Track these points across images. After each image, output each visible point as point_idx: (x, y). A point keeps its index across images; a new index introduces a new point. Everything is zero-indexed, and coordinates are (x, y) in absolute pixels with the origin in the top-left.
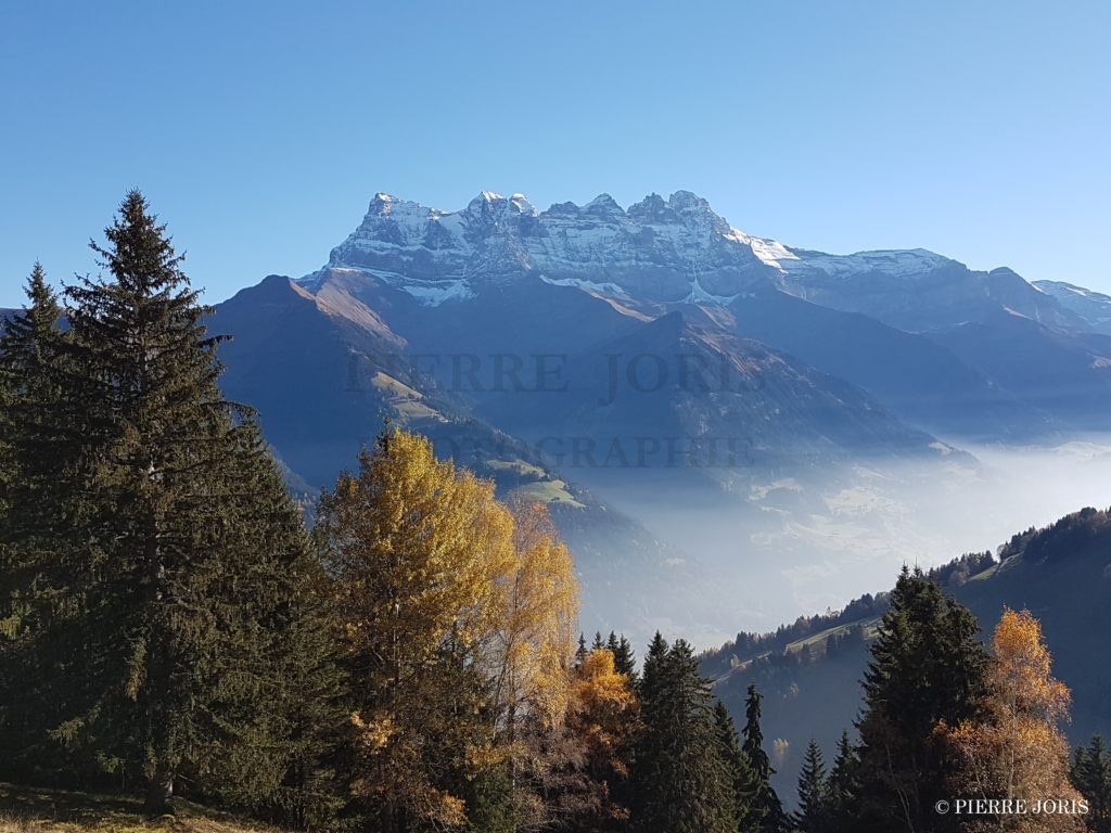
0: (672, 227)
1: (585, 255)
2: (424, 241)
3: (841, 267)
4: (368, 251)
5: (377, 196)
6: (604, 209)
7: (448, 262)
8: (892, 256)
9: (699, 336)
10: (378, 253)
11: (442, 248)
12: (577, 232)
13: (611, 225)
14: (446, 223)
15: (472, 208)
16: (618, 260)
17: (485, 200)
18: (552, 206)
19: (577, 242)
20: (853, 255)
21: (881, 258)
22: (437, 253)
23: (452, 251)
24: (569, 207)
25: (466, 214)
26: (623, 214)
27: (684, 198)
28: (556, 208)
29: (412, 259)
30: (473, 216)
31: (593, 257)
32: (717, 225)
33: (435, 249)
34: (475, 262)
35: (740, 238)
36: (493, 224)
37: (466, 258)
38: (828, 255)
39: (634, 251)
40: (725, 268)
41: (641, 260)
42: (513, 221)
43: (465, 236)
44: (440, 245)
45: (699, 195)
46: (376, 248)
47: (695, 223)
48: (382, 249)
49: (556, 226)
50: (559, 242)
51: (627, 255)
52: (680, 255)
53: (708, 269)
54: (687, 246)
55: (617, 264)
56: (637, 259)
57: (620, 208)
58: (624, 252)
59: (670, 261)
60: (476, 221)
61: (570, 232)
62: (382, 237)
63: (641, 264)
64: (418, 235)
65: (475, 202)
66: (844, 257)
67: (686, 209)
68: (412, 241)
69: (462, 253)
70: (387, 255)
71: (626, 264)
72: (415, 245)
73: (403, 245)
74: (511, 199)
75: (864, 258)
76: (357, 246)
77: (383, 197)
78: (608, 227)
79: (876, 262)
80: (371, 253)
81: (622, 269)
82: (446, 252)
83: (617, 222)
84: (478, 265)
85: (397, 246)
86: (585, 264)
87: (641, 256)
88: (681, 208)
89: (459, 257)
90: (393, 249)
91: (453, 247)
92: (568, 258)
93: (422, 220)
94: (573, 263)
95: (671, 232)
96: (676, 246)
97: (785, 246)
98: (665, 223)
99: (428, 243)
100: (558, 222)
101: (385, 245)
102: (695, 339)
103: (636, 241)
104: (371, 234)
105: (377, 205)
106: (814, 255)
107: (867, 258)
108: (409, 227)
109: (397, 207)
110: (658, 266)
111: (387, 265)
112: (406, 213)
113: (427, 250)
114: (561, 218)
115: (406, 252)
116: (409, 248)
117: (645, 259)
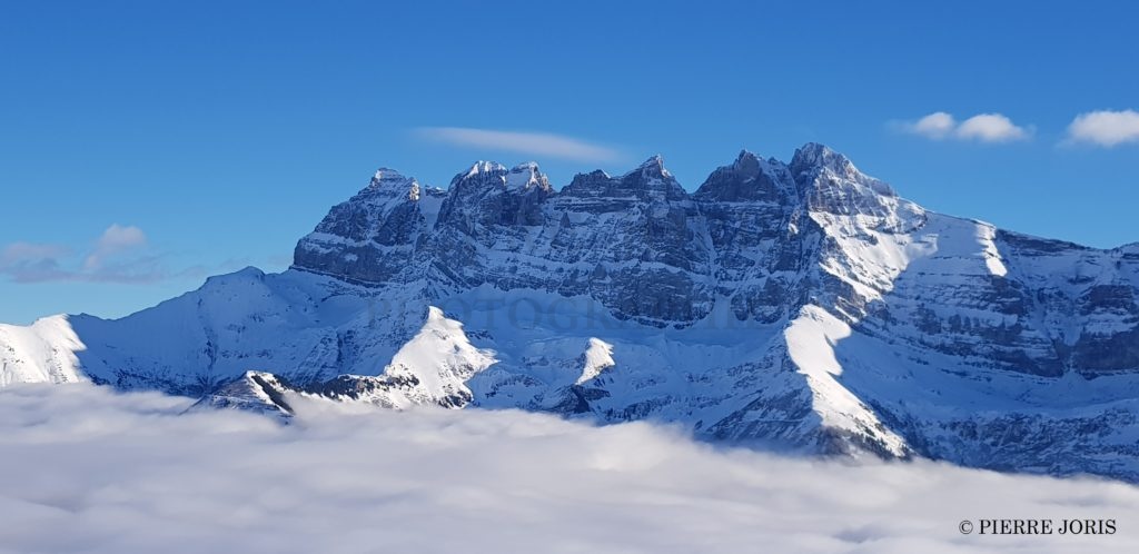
2: (377, 234)
4: (313, 249)
7: (390, 264)
10: (323, 251)
12: (593, 217)
16: (616, 260)
18: (576, 177)
19: (581, 232)
22: (386, 250)
23: (401, 248)
24: (596, 178)
28: (579, 179)
29: (355, 259)
31: (588, 255)
33: (388, 244)
39: (644, 246)
40: (775, 274)
41: (648, 261)
42: (489, 205)
45: (832, 150)
46: (322, 245)
48: (328, 246)
50: (550, 233)
51: (635, 252)
55: (613, 266)
58: (634, 248)
62: (337, 231)
63: (645, 266)
70: (330, 254)
72: (368, 237)
73: (358, 240)
80: (314, 253)
81: (612, 275)
82: (396, 249)
83: (650, 199)
85: (350, 242)
86: (567, 266)
87: (654, 253)
89: (405, 256)
90: (339, 246)
91: (406, 242)
92: (547, 257)
97: (1000, 233)
99: (382, 239)
100: (575, 200)
101: (341, 239)
106: (1049, 246)
109: (390, 186)
110: (674, 270)
111: (326, 267)
112: (395, 195)
113: (377, 246)
114: (580, 196)
115: (352, 250)
116: (362, 244)
117: (657, 259)
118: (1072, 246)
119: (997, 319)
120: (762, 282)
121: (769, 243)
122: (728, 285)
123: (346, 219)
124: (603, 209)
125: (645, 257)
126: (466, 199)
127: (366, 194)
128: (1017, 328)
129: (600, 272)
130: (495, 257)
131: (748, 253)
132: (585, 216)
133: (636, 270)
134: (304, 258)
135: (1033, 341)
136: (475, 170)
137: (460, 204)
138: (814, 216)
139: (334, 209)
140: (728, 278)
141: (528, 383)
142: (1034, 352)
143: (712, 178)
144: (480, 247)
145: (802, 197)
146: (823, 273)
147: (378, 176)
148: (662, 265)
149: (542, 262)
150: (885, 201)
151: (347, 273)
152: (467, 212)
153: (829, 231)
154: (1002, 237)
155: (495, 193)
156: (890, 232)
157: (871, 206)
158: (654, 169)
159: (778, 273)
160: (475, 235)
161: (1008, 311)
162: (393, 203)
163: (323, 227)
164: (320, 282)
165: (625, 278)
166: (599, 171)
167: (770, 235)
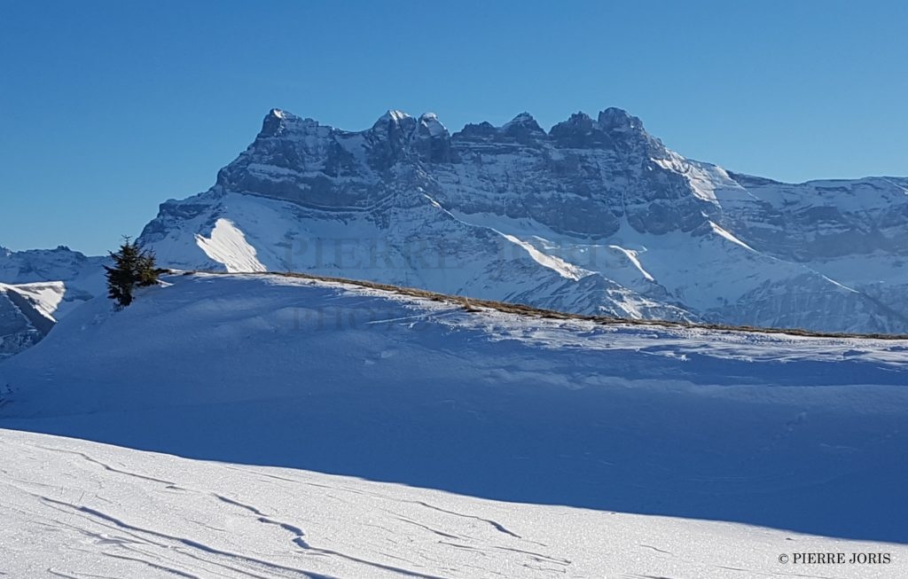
0: (599, 151)
1: (501, 185)
2: (324, 167)
3: (790, 198)
4: (263, 177)
5: (272, 112)
6: (523, 129)
7: (350, 192)
9: (619, 304)
10: (273, 180)
11: (342, 175)
12: (493, 157)
13: (532, 149)
14: (348, 145)
15: (378, 129)
16: (538, 191)
17: (392, 121)
18: (466, 126)
19: (493, 169)
20: (805, 184)
21: (837, 189)
22: (339, 180)
23: (355, 179)
24: (485, 128)
25: (369, 135)
26: (545, 137)
27: (613, 118)
28: (470, 128)
29: (309, 188)
30: (378, 138)
31: (511, 187)
32: (650, 149)
33: (335, 175)
34: (380, 193)
35: (677, 163)
36: (400, 149)
37: (369, 188)
38: (777, 183)
39: (554, 181)
40: (657, 201)
41: (563, 192)
42: (423, 145)
43: (368, 162)
44: (341, 170)
45: (630, 113)
46: (271, 175)
47: (627, 148)
48: (278, 176)
49: (470, 149)
51: (549, 185)
52: (607, 184)
53: (638, 202)
54: (616, 173)
55: (536, 195)
56: (559, 190)
57: (542, 130)
58: (546, 182)
59: (596, 192)
60: (382, 145)
61: (486, 158)
63: (562, 195)
64: (318, 160)
65: (381, 122)
66: (795, 185)
67: (615, 129)
68: (310, 166)
69: (365, 182)
70: (282, 183)
71: (547, 195)
72: (314, 170)
73: (300, 171)
74: (421, 118)
75: (817, 188)
76: (251, 172)
77: (278, 114)
78: (528, 151)
79: (829, 193)
80: (266, 180)
81: (541, 201)
82: (348, 179)
83: (539, 147)
84: (383, 196)
86: (501, 195)
87: (564, 187)
88: (610, 128)
89: (363, 186)
90: (289, 175)
91: (355, 174)
92: (482, 188)
93: (321, 141)
94: (489, 194)
95: (599, 157)
96: (603, 174)
97: (728, 172)
98: (594, 147)
100: (472, 144)
101: (286, 171)
102: (615, 307)
103: (559, 169)
104: (266, 158)
105: (271, 123)
106: (759, 182)
107: (821, 188)
108: (306, 149)
110: (583, 199)
113: (327, 177)
114: (476, 141)
115: (299, 180)
116: (311, 175)
117: (569, 191)
118: (772, 181)
119: (773, 228)
129: (530, 200)
133: (559, 199)
148: (575, 195)
149: (482, 192)
151: (304, 199)
154: (729, 175)
166: (485, 123)
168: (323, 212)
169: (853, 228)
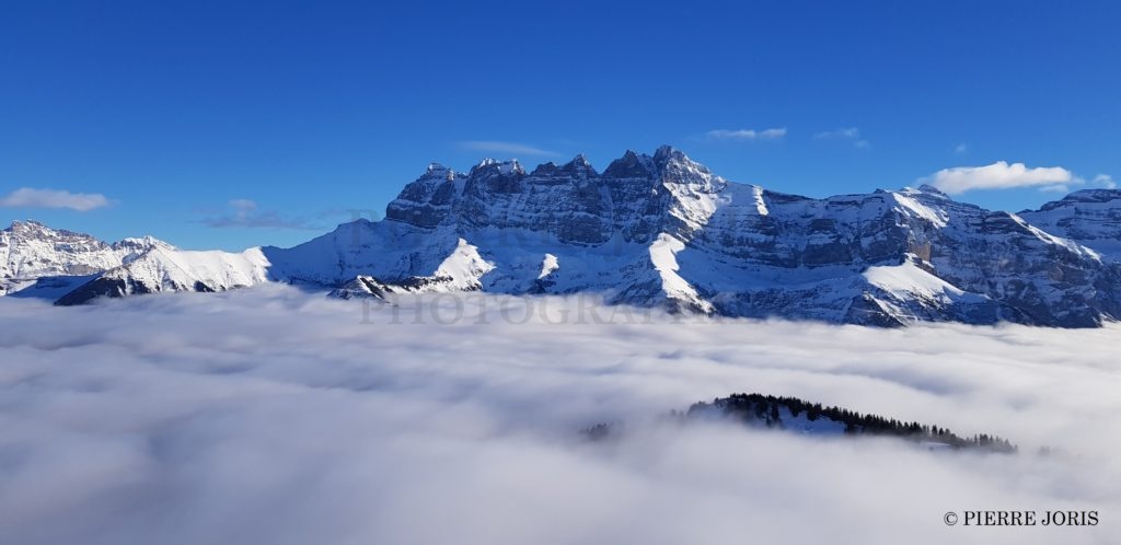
1: (540, 207)
2: (433, 199)
5: (429, 166)
7: (439, 216)
8: (859, 200)
12: (547, 188)
14: (458, 184)
16: (561, 211)
18: (539, 166)
19: (541, 196)
22: (436, 208)
23: (444, 207)
24: (549, 167)
29: (419, 213)
33: (437, 205)
39: (576, 203)
42: (492, 183)
45: (676, 149)
46: (401, 205)
48: (405, 206)
50: (526, 196)
51: (571, 206)
52: (625, 205)
53: (635, 218)
58: (570, 204)
61: (541, 188)
62: (410, 198)
63: (576, 214)
65: (475, 167)
66: (819, 200)
68: (427, 199)
71: (563, 214)
72: (426, 202)
73: (421, 203)
81: (559, 219)
83: (578, 178)
85: (417, 204)
86: (534, 215)
87: (581, 207)
92: (523, 210)
94: (526, 214)
99: (434, 202)
100: (538, 179)
101: (412, 203)
103: (582, 194)
109: (438, 173)
110: (592, 216)
111: (404, 218)
112: (440, 178)
113: (431, 205)
114: (541, 176)
115: (418, 208)
116: (423, 205)
117: (583, 210)
118: (803, 198)
119: (762, 238)
120: (638, 222)
121: (641, 201)
122: (620, 223)
123: (413, 192)
124: (552, 184)
125: (576, 209)
126: (479, 179)
127: (424, 178)
128: (774, 243)
129: (552, 218)
130: (494, 210)
131: (631, 206)
132: (544, 187)
133: (571, 216)
134: (392, 213)
135: (781, 249)
136: (484, 164)
137: (476, 182)
138: (666, 185)
139: (408, 186)
140: (621, 220)
141: (512, 278)
142: (782, 255)
143: (611, 165)
144: (487, 206)
145: (660, 175)
146: (670, 215)
147: (431, 167)
148: (585, 213)
149: (520, 213)
150: (704, 176)
151: (417, 221)
152: (479, 187)
153: (674, 193)
154: (766, 194)
155: (494, 176)
156: (706, 193)
157: (696, 179)
158: (580, 161)
159: (646, 217)
160: (484, 199)
161: (768, 234)
162: (439, 182)
163: (401, 196)
164: (402, 226)
165: (565, 221)
166: (550, 163)
167: (642, 196)
168: (425, 230)
169: (840, 237)
